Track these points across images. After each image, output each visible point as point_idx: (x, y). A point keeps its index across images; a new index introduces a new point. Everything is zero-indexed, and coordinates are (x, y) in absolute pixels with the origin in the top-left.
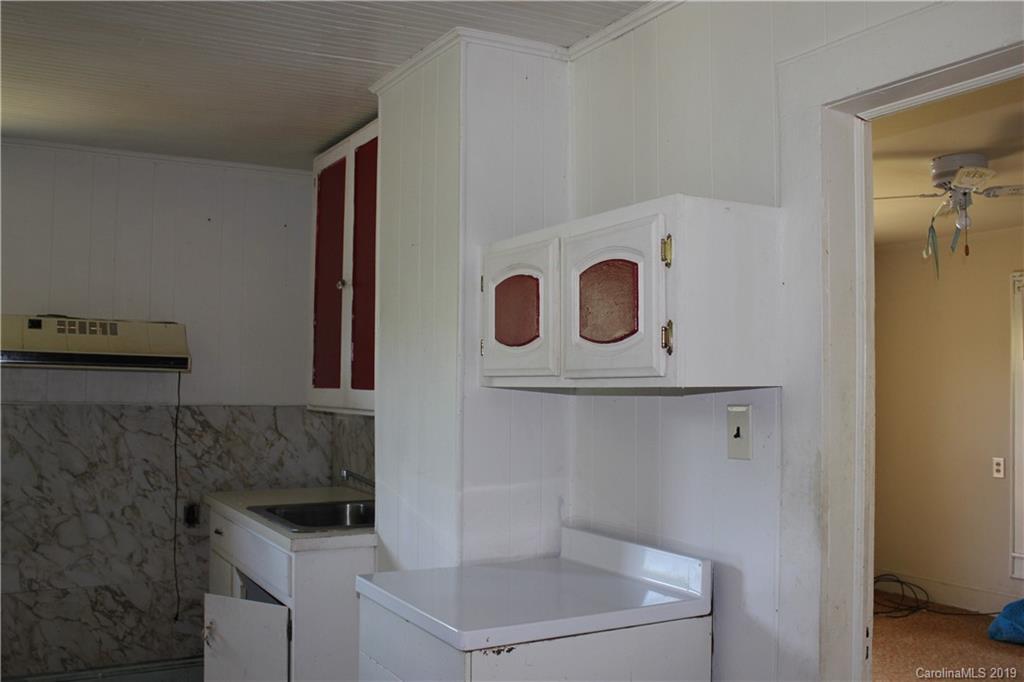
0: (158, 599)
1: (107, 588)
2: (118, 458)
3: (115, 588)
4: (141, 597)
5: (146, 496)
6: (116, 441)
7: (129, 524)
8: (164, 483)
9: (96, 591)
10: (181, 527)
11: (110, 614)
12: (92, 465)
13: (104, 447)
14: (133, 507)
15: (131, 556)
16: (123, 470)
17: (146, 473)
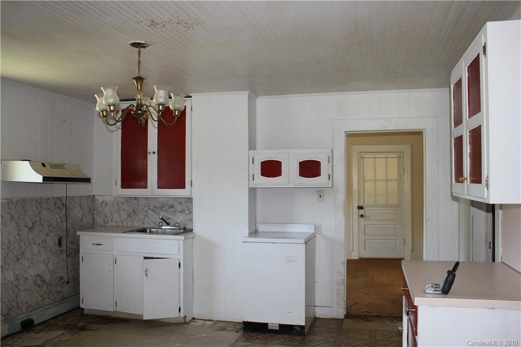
0: (52, 278)
1: (38, 275)
2: (41, 220)
3: (40, 275)
4: (47, 277)
5: (48, 236)
6: (40, 213)
7: (44, 248)
8: (53, 230)
9: (35, 277)
10: (57, 247)
11: (39, 286)
12: (34, 224)
13: (36, 216)
14: (45, 240)
15: (45, 261)
16: (42, 225)
17: (48, 226)
